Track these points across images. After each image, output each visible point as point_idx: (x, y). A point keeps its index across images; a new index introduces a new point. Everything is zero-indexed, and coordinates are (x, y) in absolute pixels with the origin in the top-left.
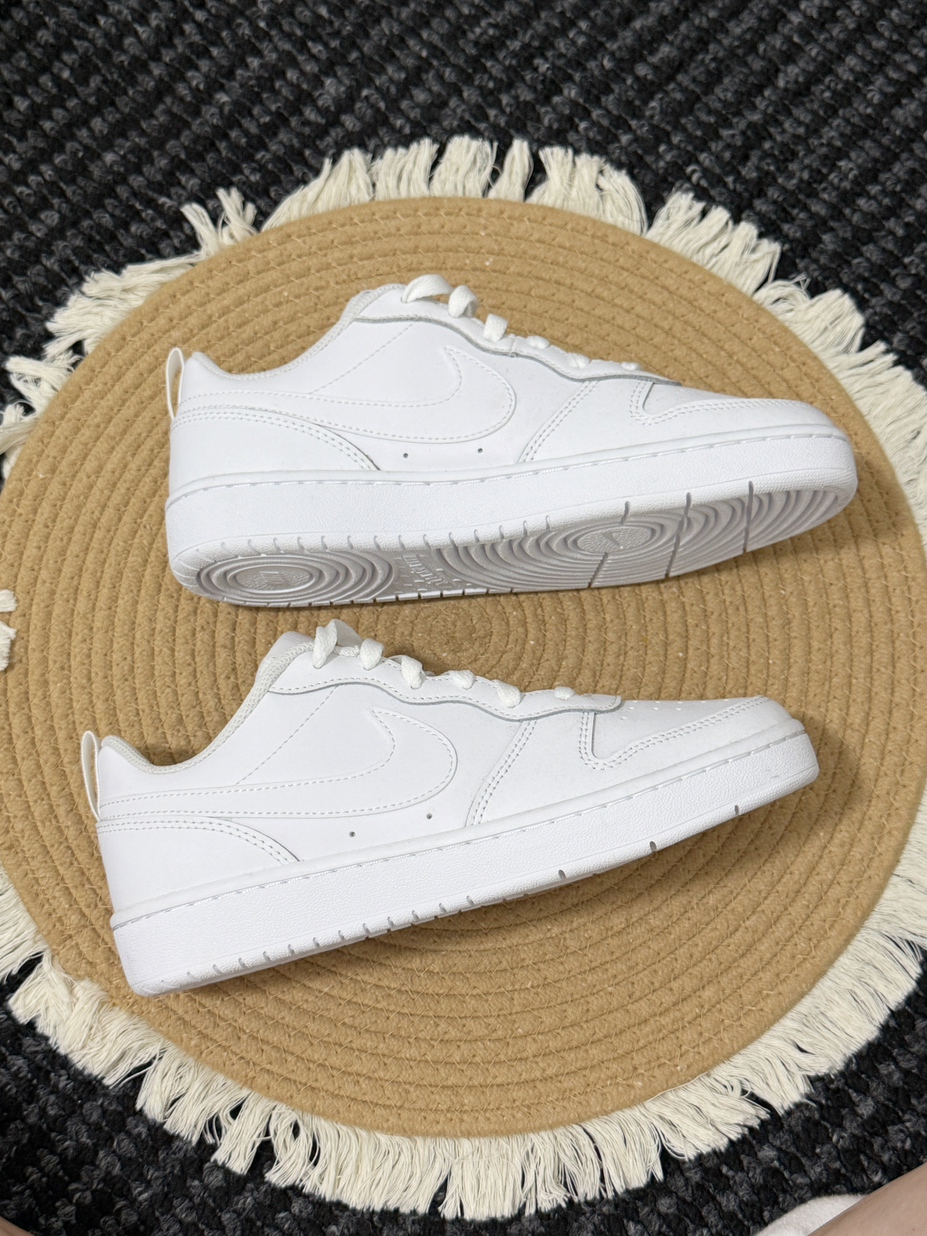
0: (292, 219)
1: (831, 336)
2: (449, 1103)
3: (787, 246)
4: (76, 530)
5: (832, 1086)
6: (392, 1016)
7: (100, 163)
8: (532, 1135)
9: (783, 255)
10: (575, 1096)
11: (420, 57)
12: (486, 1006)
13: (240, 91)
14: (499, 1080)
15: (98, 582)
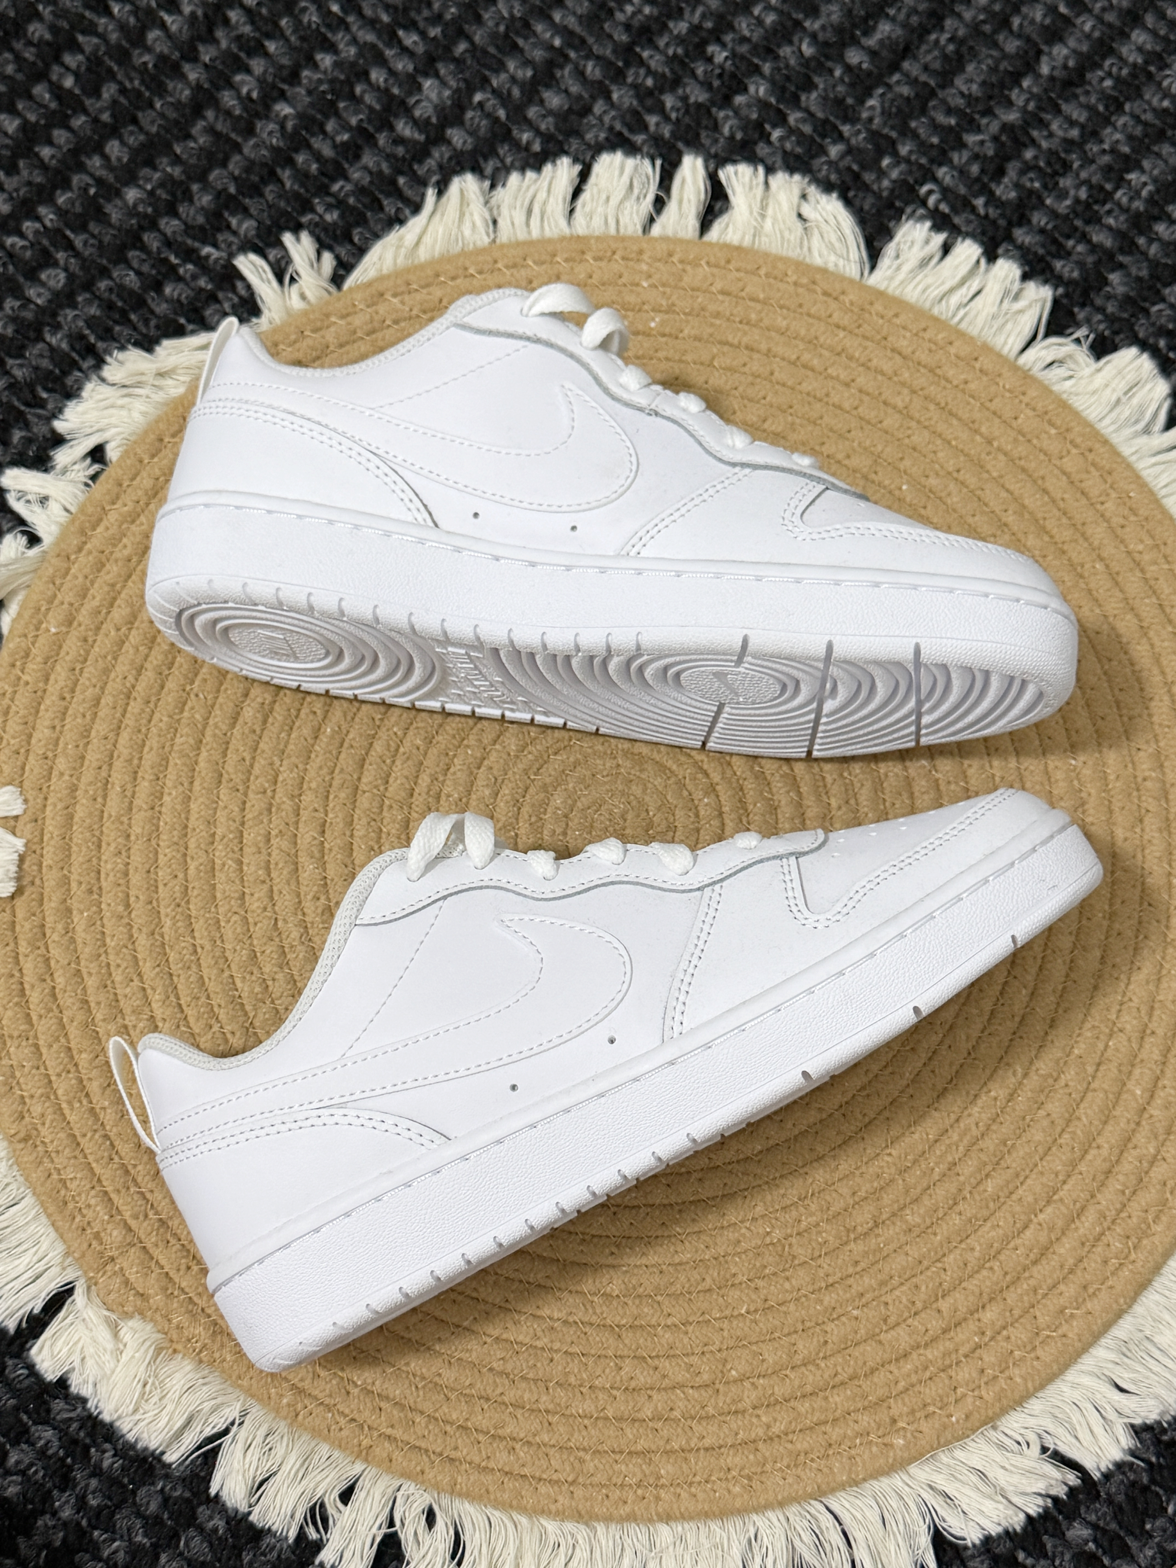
0: (385, 271)
1: (1125, 412)
2: (639, 1476)
3: (1060, 291)
4: (103, 701)
5: (1165, 1438)
6: (556, 1357)
7: (119, 202)
8: (755, 1517)
9: (1056, 302)
10: (812, 1460)
11: (551, 47)
12: (686, 1340)
13: (308, 99)
14: (707, 1442)
15: (136, 773)
